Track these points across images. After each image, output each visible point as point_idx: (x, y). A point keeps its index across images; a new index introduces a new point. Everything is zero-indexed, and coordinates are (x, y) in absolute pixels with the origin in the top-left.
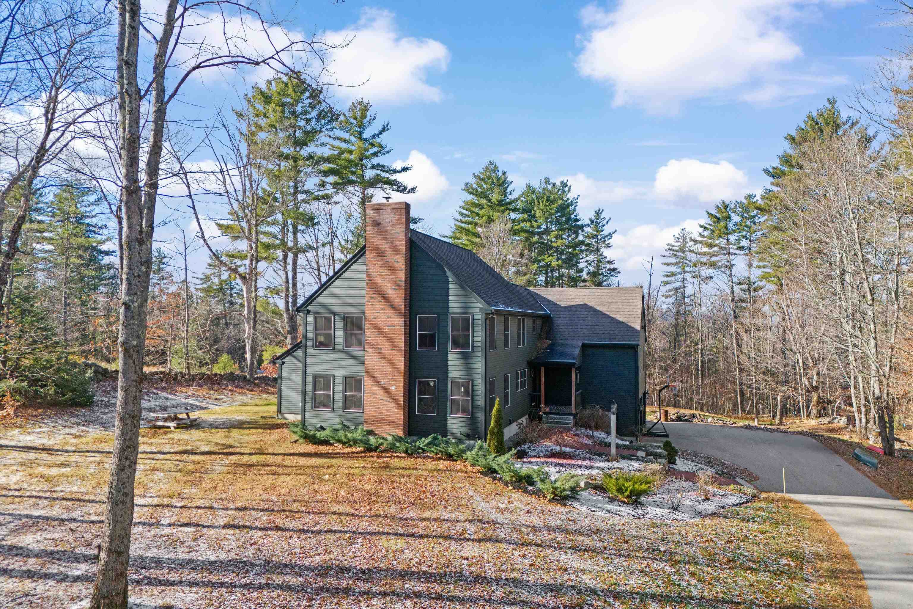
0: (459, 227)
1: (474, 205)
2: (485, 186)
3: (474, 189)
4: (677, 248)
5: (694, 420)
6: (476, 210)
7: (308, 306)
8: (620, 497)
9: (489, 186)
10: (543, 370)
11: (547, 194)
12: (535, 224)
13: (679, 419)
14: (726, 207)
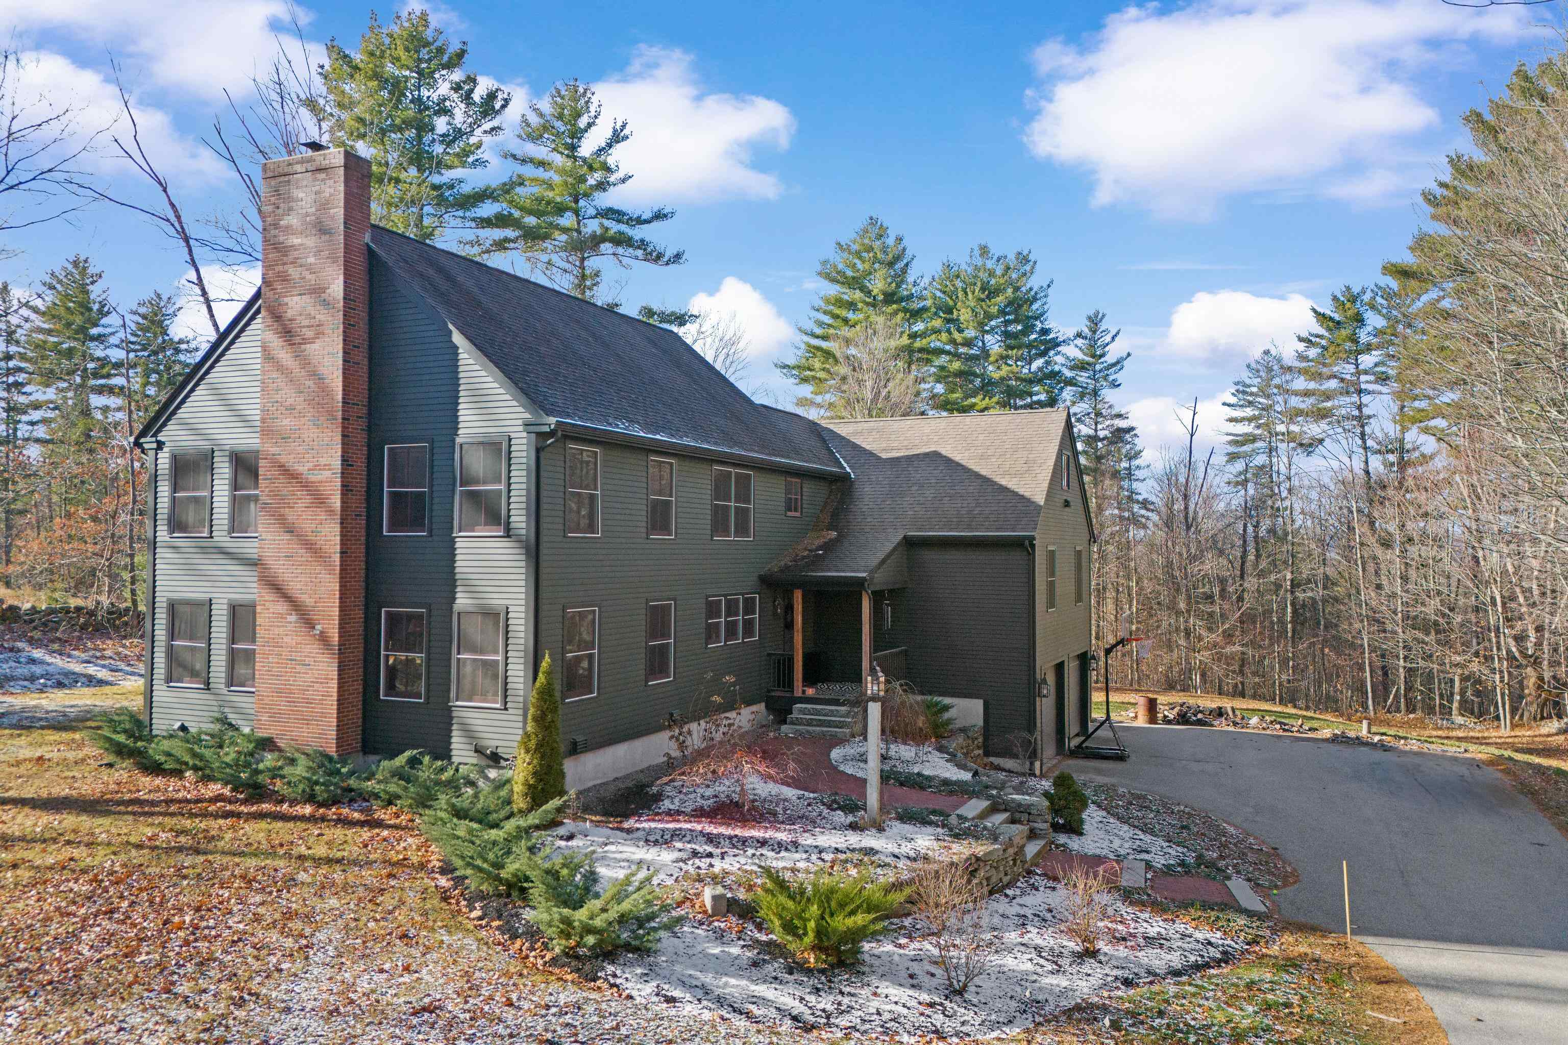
0: (809, 346)
1: (839, 302)
2: (860, 266)
3: (838, 273)
4: (1254, 390)
6: (843, 313)
7: (159, 430)
8: (793, 946)
9: (867, 266)
10: (798, 596)
11: (983, 275)
12: (958, 337)
14: (1354, 299)
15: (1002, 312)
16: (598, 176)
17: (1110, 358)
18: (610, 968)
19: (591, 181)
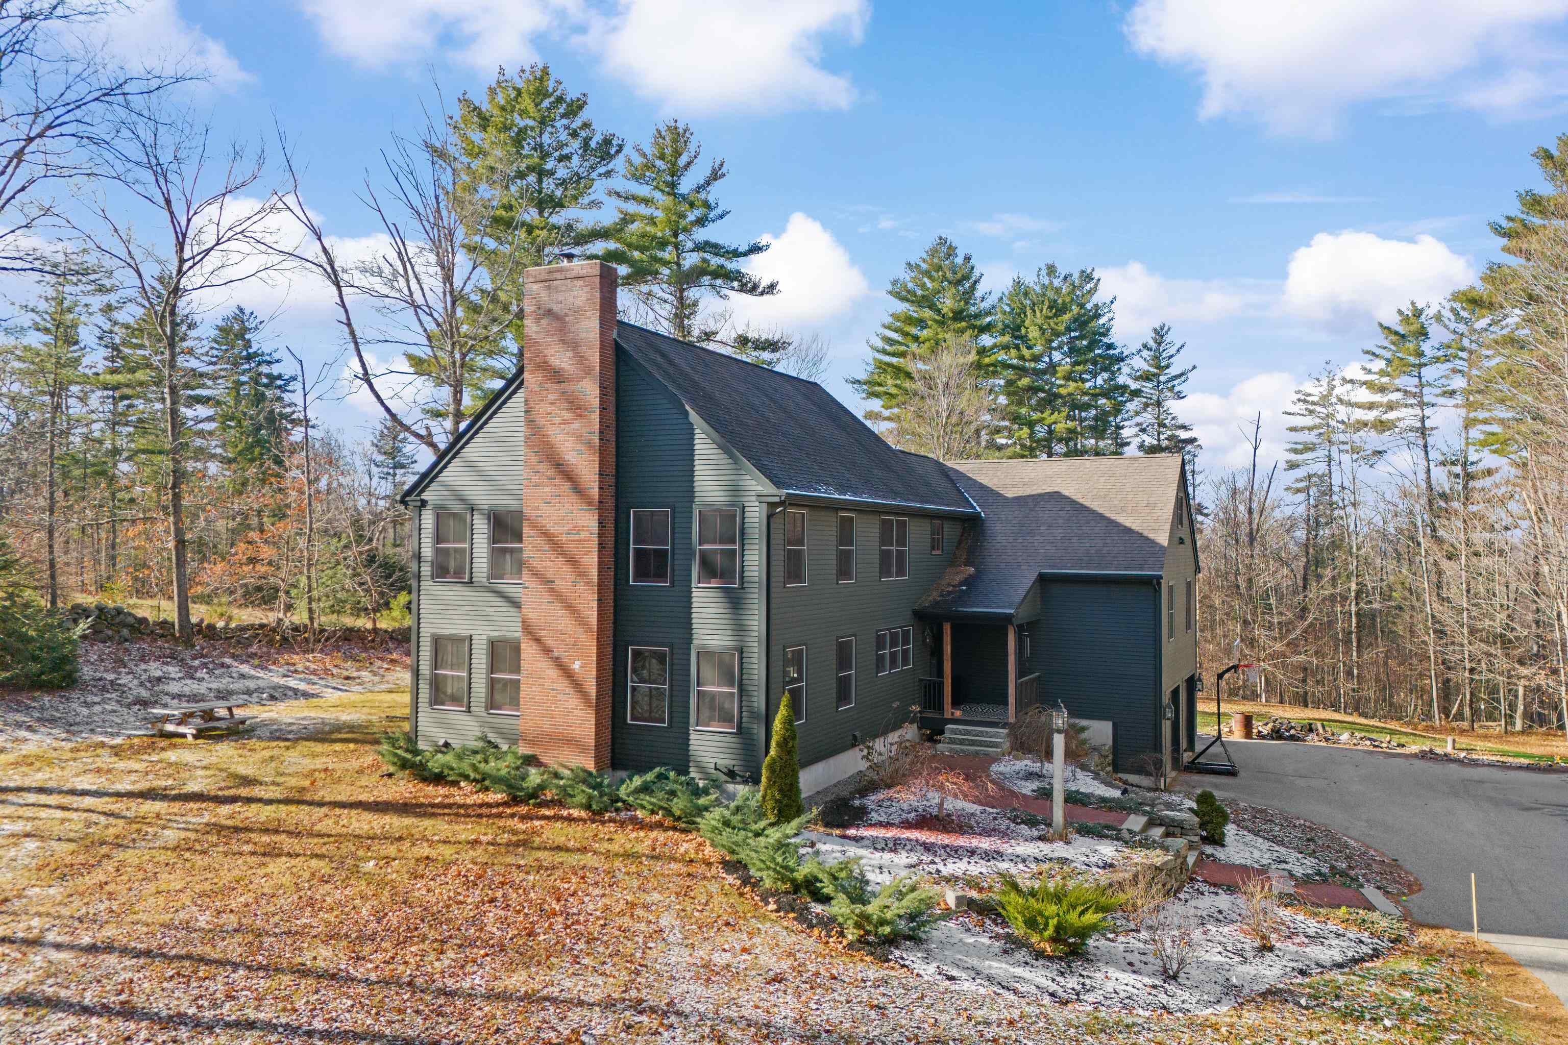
0: (881, 362)
1: (909, 320)
2: (929, 284)
3: (909, 292)
4: (1315, 399)
5: (1308, 738)
6: (914, 331)
7: (423, 491)
8: (1035, 938)
9: (936, 285)
10: (947, 628)
11: (1051, 294)
12: (1026, 353)
13: (1276, 734)
14: (1418, 313)
15: (1068, 329)
16: (698, 213)
17: (1173, 371)
18: (897, 953)
19: (691, 217)
